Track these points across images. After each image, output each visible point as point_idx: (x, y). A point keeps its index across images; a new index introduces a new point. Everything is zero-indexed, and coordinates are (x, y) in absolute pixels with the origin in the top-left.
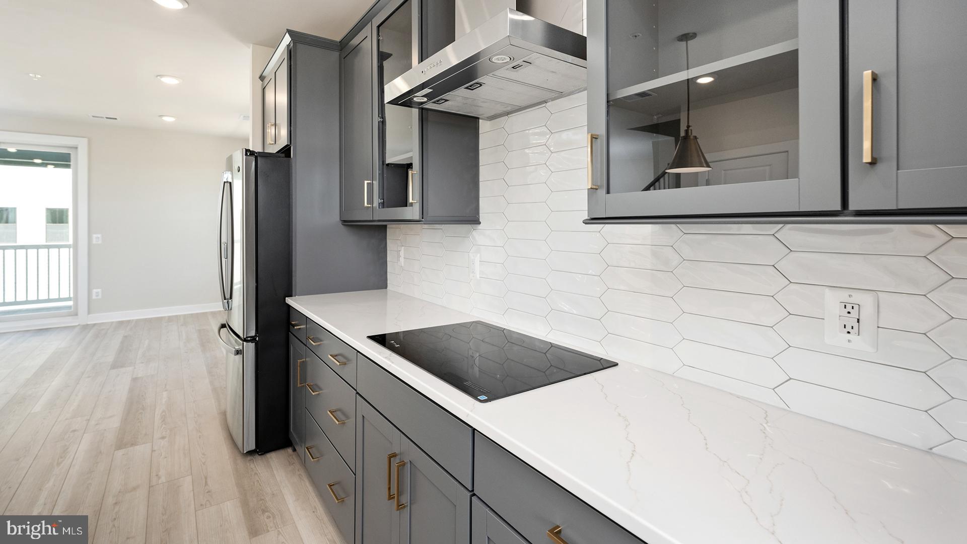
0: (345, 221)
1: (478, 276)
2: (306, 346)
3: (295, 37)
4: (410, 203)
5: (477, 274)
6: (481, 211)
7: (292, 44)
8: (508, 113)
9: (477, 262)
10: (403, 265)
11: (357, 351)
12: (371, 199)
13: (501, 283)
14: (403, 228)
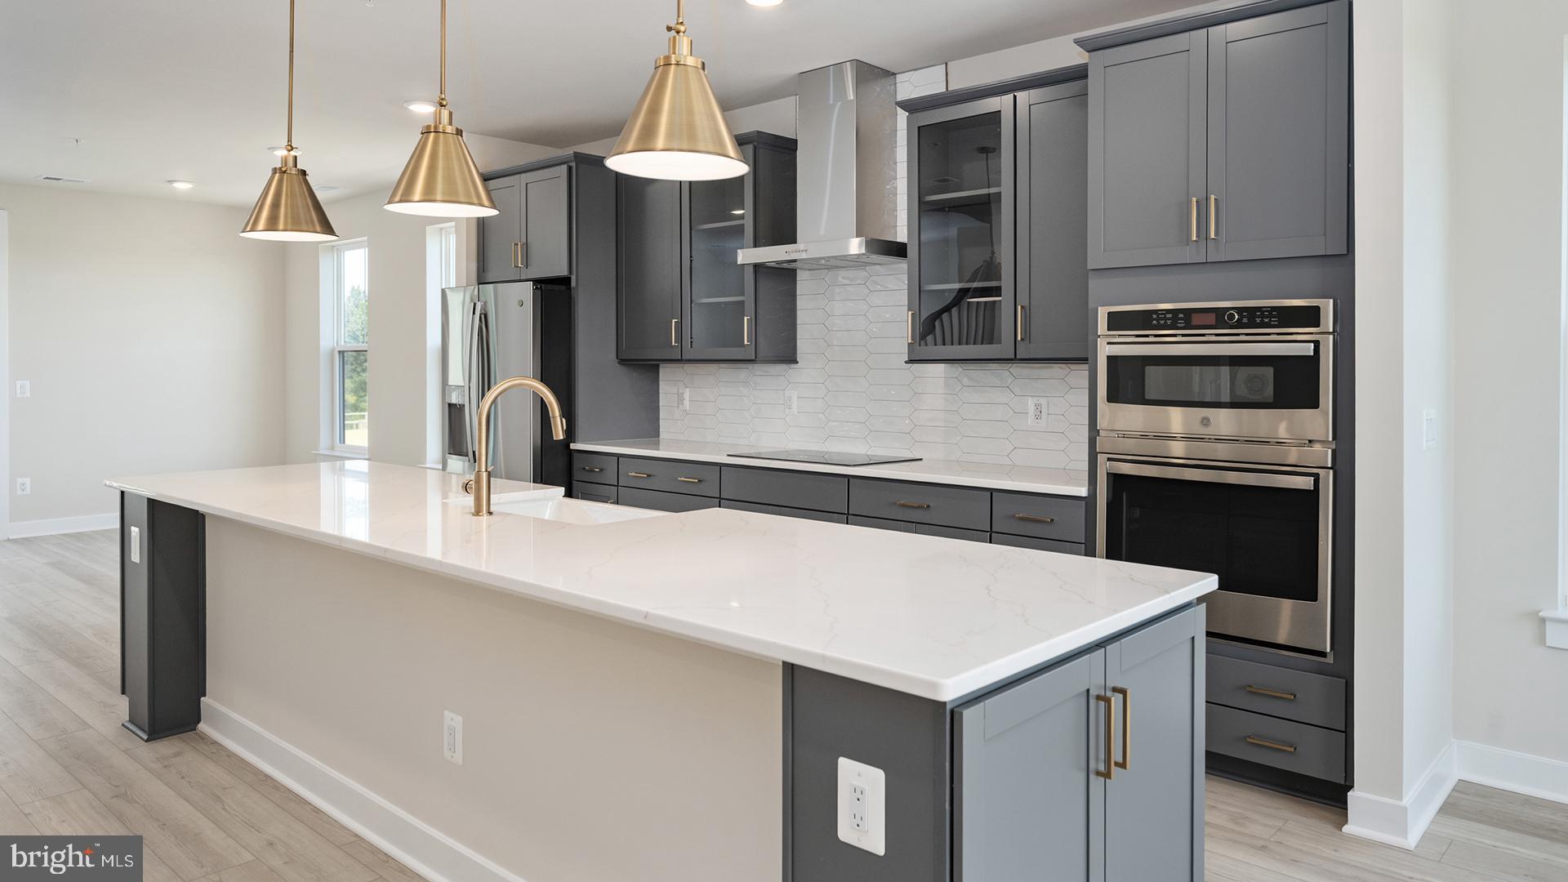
0: (622, 360)
1: (796, 411)
2: (617, 486)
3: (579, 158)
4: (743, 345)
5: (795, 409)
6: (798, 351)
7: (573, 164)
8: (829, 268)
9: (795, 399)
10: (688, 408)
11: (720, 465)
12: (680, 338)
13: (820, 415)
14: (688, 367)
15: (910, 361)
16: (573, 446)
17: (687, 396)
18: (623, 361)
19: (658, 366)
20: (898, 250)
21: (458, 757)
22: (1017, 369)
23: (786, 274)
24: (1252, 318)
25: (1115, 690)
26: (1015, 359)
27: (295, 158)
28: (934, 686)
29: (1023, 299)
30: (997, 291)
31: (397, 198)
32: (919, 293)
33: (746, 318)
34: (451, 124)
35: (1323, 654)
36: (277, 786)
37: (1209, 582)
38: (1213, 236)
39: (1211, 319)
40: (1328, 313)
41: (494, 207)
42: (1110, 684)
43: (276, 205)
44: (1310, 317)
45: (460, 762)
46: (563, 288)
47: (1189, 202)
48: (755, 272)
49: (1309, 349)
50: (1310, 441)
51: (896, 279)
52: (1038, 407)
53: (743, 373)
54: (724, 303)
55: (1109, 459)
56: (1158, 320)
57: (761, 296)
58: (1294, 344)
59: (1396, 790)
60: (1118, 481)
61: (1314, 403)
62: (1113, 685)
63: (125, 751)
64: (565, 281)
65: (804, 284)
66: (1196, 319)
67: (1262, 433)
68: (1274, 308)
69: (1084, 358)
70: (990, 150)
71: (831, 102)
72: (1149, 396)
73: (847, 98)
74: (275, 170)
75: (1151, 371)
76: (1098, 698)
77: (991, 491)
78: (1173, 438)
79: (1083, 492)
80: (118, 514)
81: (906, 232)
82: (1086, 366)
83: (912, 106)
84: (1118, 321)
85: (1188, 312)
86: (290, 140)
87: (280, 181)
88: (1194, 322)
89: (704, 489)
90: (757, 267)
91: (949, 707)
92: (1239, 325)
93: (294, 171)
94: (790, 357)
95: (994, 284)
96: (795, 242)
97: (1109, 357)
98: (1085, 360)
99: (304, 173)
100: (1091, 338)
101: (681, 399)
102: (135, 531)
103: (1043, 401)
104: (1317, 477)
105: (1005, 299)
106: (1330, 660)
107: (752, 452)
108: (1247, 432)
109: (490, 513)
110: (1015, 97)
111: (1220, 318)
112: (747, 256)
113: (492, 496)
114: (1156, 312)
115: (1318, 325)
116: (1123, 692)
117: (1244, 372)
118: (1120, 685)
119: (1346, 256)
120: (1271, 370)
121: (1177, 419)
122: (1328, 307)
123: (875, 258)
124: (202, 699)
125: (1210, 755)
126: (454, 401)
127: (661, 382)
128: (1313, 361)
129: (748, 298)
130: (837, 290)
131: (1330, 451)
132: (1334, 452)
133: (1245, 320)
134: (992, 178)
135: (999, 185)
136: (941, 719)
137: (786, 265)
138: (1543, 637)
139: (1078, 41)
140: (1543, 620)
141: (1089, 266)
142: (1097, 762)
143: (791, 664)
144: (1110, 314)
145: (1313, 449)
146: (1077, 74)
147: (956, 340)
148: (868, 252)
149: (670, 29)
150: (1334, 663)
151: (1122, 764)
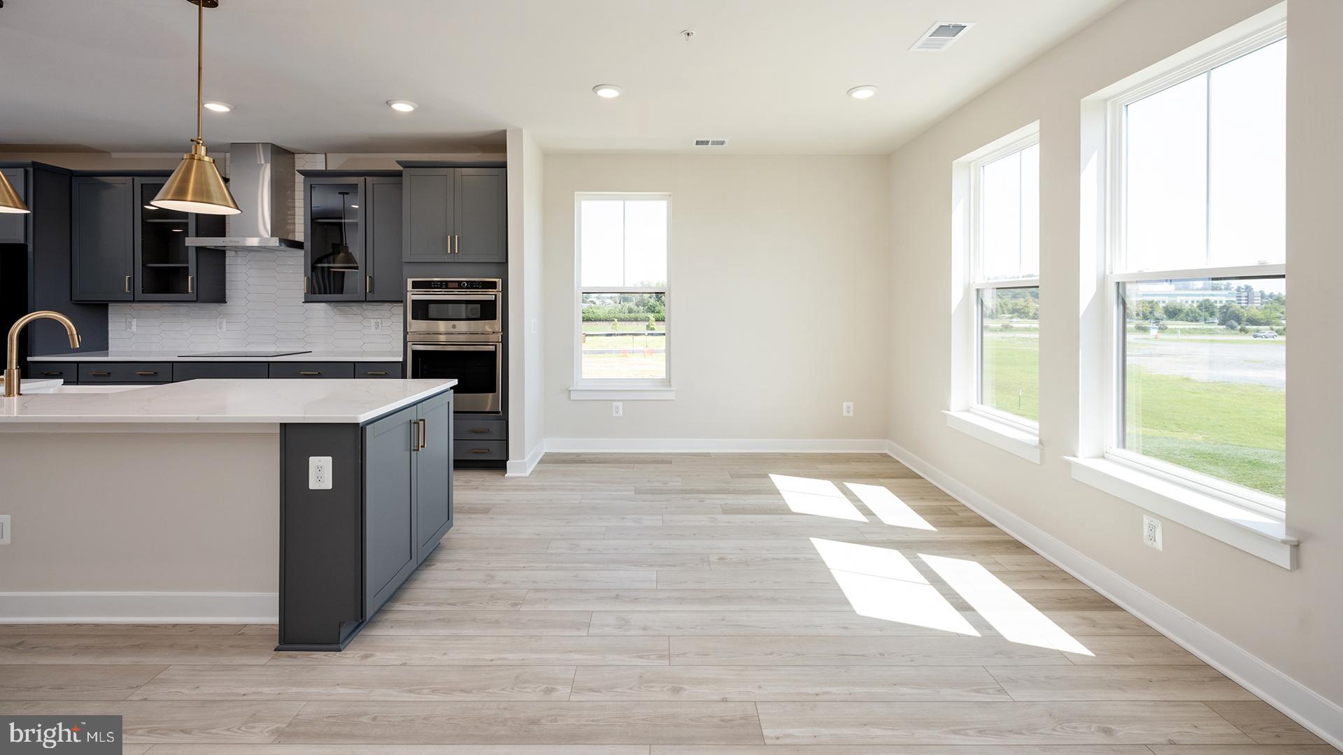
3: (37, 165)
4: (188, 293)
5: (223, 331)
6: (227, 297)
7: (32, 169)
10: (135, 330)
11: (173, 363)
12: (132, 288)
13: (243, 332)
14: (136, 306)
15: (306, 302)
16: (30, 359)
17: (134, 323)
18: (76, 302)
19: (107, 305)
20: (299, 245)
22: (366, 306)
23: (220, 253)
24: (472, 285)
25: (420, 420)
26: (365, 301)
28: (356, 418)
29: (370, 273)
30: (356, 268)
32: (311, 267)
33: (190, 277)
35: (498, 412)
37: (455, 382)
38: (456, 252)
39: (456, 285)
40: (499, 284)
42: (418, 418)
44: (493, 285)
47: (447, 238)
48: (197, 251)
49: (493, 298)
50: (493, 332)
51: (297, 259)
52: (377, 324)
53: (184, 310)
54: (171, 267)
55: (412, 344)
56: (434, 285)
57: (201, 264)
58: (488, 296)
59: (523, 457)
60: (416, 353)
61: (494, 318)
62: (420, 417)
65: (230, 259)
67: (480, 330)
68: (481, 282)
69: (401, 301)
72: (430, 317)
75: (432, 307)
76: (414, 423)
77: (353, 362)
78: (441, 334)
79: (400, 359)
81: (303, 236)
82: (402, 304)
83: (306, 174)
84: (416, 285)
85: (447, 282)
88: (449, 286)
90: (197, 247)
91: (361, 425)
92: (467, 288)
94: (221, 300)
95: (352, 265)
96: (225, 236)
97: (412, 300)
98: (401, 302)
100: (404, 292)
101: (129, 326)
103: (379, 321)
104: (497, 346)
105: (360, 271)
106: (501, 414)
108: (472, 330)
109: (20, 394)
110: (365, 179)
111: (460, 285)
112: (192, 242)
114: (433, 281)
115: (496, 289)
116: (424, 420)
117: (470, 306)
118: (422, 418)
119: (505, 263)
120: (479, 305)
121: (442, 326)
122: (499, 281)
123: (284, 247)
125: (455, 461)
127: (110, 315)
128: (494, 302)
129: (192, 265)
130: (254, 263)
131: (500, 336)
132: (502, 336)
133: (469, 286)
135: (356, 219)
136: (357, 431)
137: (219, 248)
138: (570, 397)
139: (399, 162)
140: (570, 391)
141: (404, 260)
142: (414, 447)
143: (285, 424)
144: (413, 282)
145: (495, 335)
146: (398, 174)
147: (328, 292)
148: (280, 245)
149: (192, 141)
150: (502, 416)
151: (423, 447)
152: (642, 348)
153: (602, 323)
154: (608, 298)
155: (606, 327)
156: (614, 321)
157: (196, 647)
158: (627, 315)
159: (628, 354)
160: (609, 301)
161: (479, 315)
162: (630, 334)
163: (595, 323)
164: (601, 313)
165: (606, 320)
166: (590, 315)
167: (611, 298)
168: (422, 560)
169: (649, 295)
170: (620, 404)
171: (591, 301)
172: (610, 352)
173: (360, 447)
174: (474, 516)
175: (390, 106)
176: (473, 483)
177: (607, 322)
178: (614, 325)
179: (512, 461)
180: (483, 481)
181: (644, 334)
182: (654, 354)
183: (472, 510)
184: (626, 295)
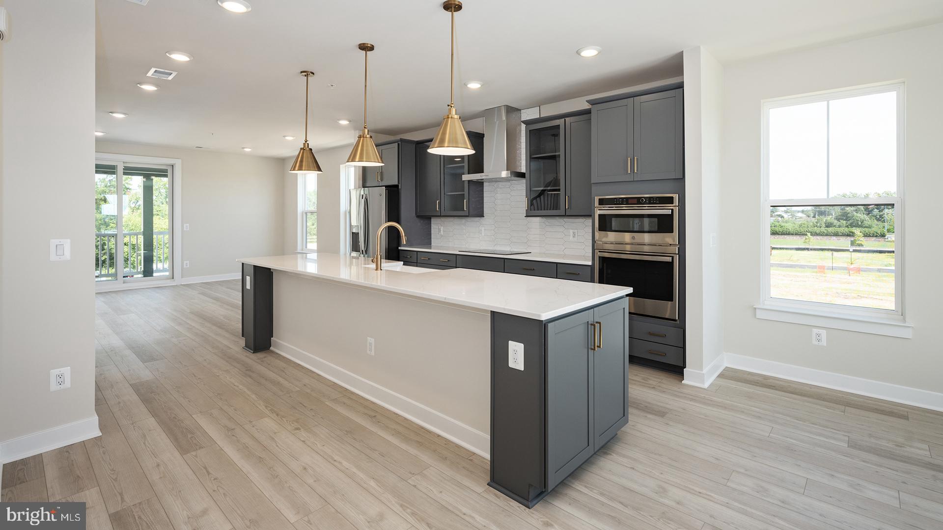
2: (417, 263)
3: (402, 140)
4: (464, 210)
5: (483, 235)
6: (484, 213)
7: (400, 143)
8: (496, 182)
9: (483, 231)
10: (442, 234)
11: (456, 255)
12: (440, 208)
13: (492, 237)
14: (443, 219)
15: (527, 216)
16: (400, 248)
17: (442, 230)
18: (418, 216)
19: (431, 218)
20: (522, 175)
21: (373, 353)
22: (566, 220)
23: (480, 184)
24: (651, 201)
25: (597, 322)
26: (565, 216)
27: (308, 144)
28: (539, 316)
29: (568, 192)
30: (559, 190)
31: (350, 160)
32: (529, 190)
33: (465, 200)
34: (368, 134)
35: (675, 320)
36: (303, 367)
37: (630, 290)
38: (636, 171)
39: (636, 201)
40: (676, 200)
41: (383, 163)
42: (595, 321)
43: (301, 161)
44: (670, 200)
45: (373, 354)
46: (396, 189)
47: (628, 160)
48: (469, 183)
49: (669, 212)
50: (670, 245)
51: (521, 186)
52: (574, 233)
53: (463, 220)
54: (457, 195)
55: (599, 252)
56: (617, 201)
57: (471, 192)
58: (665, 210)
60: (603, 260)
61: (671, 231)
62: (597, 321)
63: (246, 356)
64: (397, 186)
65: (487, 187)
66: (630, 201)
67: (660, 242)
68: (658, 197)
69: (590, 215)
70: (556, 135)
71: (496, 120)
72: (614, 229)
73: (502, 119)
74: (301, 149)
75: (614, 220)
76: (591, 324)
77: (557, 263)
78: (626, 244)
79: (590, 263)
80: (241, 273)
81: (525, 168)
82: (591, 218)
83: (527, 123)
84: (602, 202)
85: (627, 199)
86: (306, 138)
87: (303, 153)
88: (629, 202)
89: (450, 264)
90: (469, 181)
91: (544, 322)
92: (645, 203)
93: (308, 149)
94: (481, 215)
95: (558, 188)
96: (483, 172)
97: (599, 215)
99: (311, 149)
100: (593, 208)
101: (440, 231)
102: (248, 278)
103: (576, 231)
104: (673, 258)
105: (562, 192)
106: (678, 322)
107: (467, 250)
108: (654, 242)
109: (381, 270)
110: (565, 120)
111: (639, 201)
112: (466, 177)
113: (382, 264)
114: (616, 199)
115: (673, 203)
116: (600, 323)
118: (598, 321)
119: (682, 179)
120: (656, 219)
121: (627, 237)
122: (676, 197)
123: (513, 178)
124: (272, 338)
126: (354, 231)
127: (432, 224)
128: (671, 216)
129: (466, 193)
130: (498, 189)
131: (677, 248)
132: (679, 249)
133: (647, 202)
134: (557, 149)
135: (559, 152)
136: (542, 326)
137: (480, 181)
138: (755, 315)
139: (588, 101)
140: (755, 308)
141: (592, 182)
142: (591, 345)
143: (494, 312)
144: (599, 199)
145: (672, 247)
146: (588, 112)
147: (543, 208)
148: (511, 176)
149: (448, 106)
150: (679, 323)
151: (599, 347)
152: (845, 265)
153: (791, 237)
154: (799, 212)
155: (798, 242)
156: (806, 235)
157: (446, 458)
158: (823, 229)
159: (826, 271)
160: (800, 215)
161: (656, 229)
162: (828, 250)
163: (783, 236)
164: (790, 227)
165: (796, 234)
166: (777, 229)
167: (803, 212)
168: (598, 448)
169: (853, 208)
170: (823, 333)
171: (777, 215)
172: (802, 267)
173: (543, 340)
174: (650, 416)
175: (579, 54)
176: (651, 382)
177: (798, 237)
178: (806, 239)
179: (690, 370)
180: (660, 382)
181: (848, 250)
182: (861, 273)
183: (648, 409)
184: (823, 208)
